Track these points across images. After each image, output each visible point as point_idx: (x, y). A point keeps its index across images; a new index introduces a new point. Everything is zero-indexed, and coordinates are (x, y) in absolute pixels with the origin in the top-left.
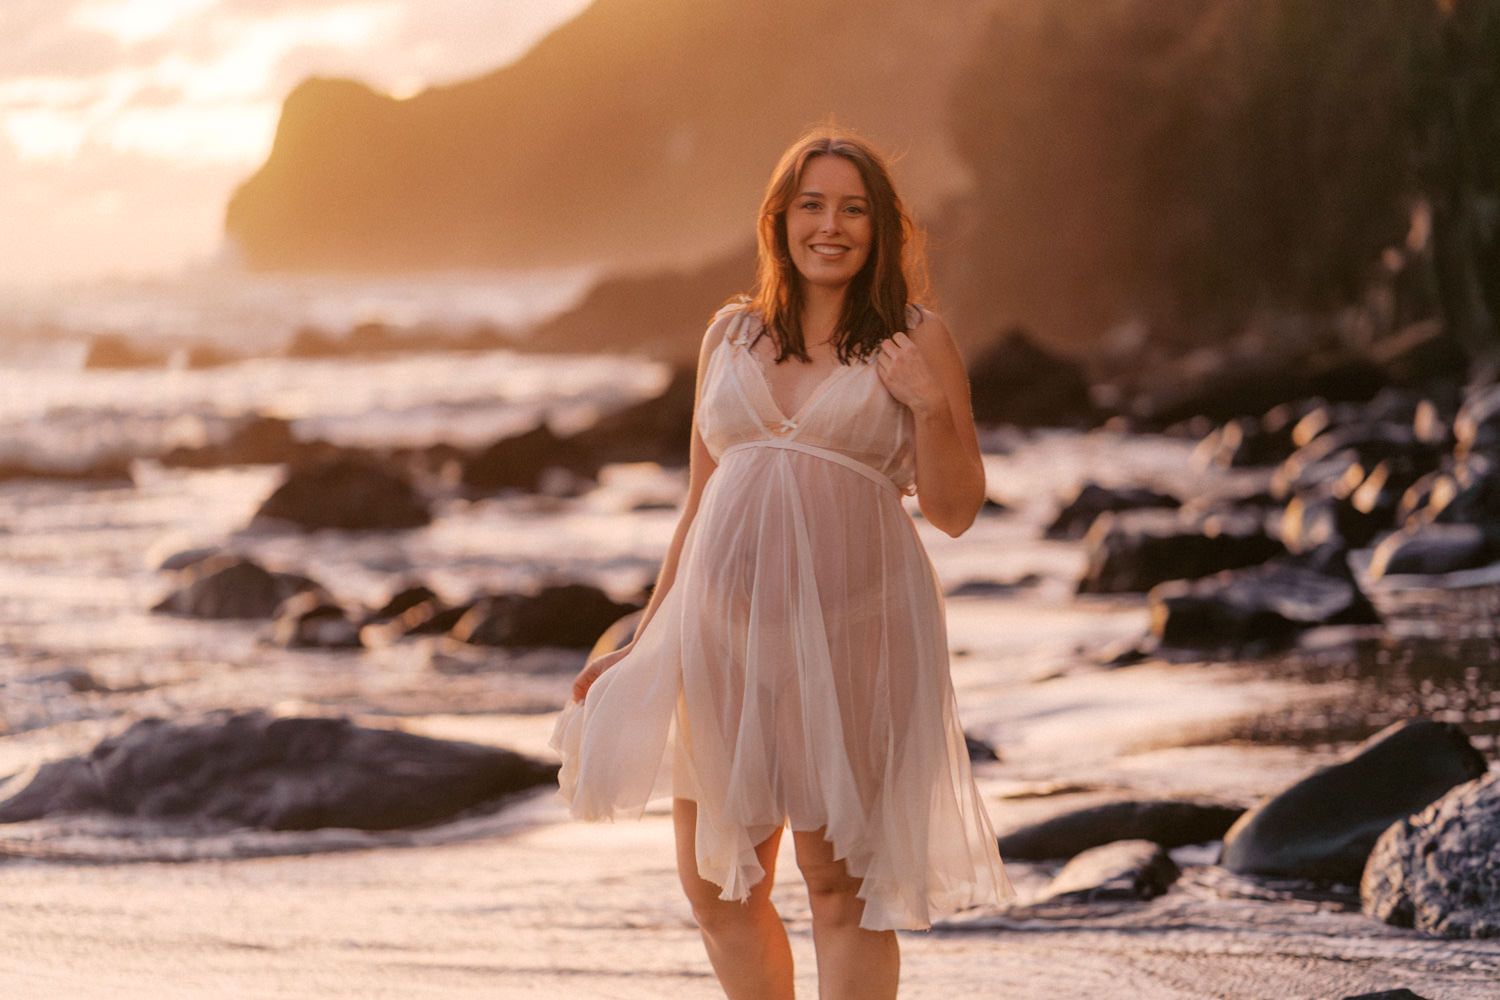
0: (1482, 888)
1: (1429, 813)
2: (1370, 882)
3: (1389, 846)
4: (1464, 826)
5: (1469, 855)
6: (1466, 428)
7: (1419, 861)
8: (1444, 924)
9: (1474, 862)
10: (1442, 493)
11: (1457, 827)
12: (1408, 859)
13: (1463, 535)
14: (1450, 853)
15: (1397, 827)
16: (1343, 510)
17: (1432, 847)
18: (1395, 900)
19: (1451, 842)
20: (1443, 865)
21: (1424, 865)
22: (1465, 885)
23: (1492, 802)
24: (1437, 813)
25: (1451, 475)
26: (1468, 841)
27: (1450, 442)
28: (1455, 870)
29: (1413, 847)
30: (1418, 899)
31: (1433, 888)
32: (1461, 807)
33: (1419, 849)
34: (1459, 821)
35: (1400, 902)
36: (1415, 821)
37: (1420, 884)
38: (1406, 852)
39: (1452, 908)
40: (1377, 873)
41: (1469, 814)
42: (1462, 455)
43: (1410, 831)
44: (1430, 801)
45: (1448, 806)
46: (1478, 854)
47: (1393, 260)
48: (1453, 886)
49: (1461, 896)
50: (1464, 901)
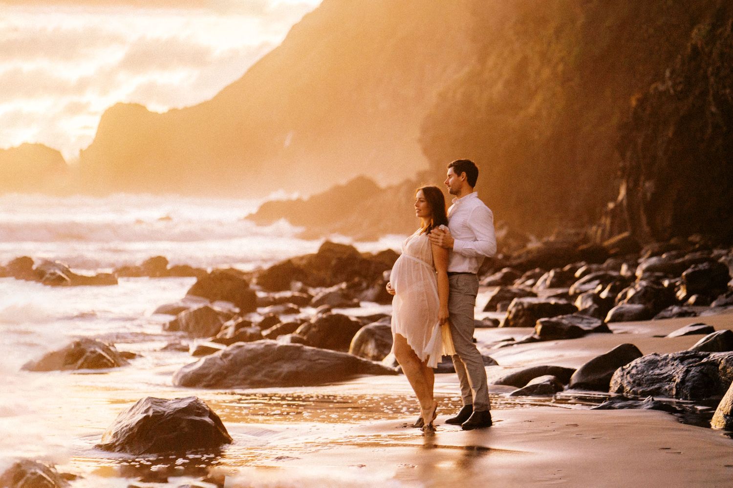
0: (642, 382)
1: (628, 365)
2: (612, 383)
3: (618, 373)
4: (637, 368)
5: (638, 374)
6: (639, 273)
7: (625, 376)
8: (631, 391)
9: (640, 376)
10: (631, 293)
11: (635, 368)
12: (622, 376)
13: (637, 307)
14: (633, 374)
15: (620, 369)
16: (596, 298)
17: (628, 373)
18: (619, 386)
19: (634, 371)
20: (632, 377)
21: (626, 377)
22: (637, 382)
23: (644, 362)
24: (630, 365)
25: (633, 287)
26: (638, 371)
27: (634, 278)
28: (634, 378)
29: (624, 373)
30: (625, 385)
31: (629, 382)
32: (636, 363)
33: (625, 373)
34: (636, 366)
35: (620, 386)
36: (624, 367)
37: (626, 382)
38: (622, 374)
39: (634, 387)
40: (615, 380)
41: (638, 365)
42: (637, 281)
43: (623, 370)
44: (628, 363)
45: (633, 363)
46: (640, 374)
47: (611, 205)
48: (634, 382)
49: (636, 384)
50: (637, 385)
